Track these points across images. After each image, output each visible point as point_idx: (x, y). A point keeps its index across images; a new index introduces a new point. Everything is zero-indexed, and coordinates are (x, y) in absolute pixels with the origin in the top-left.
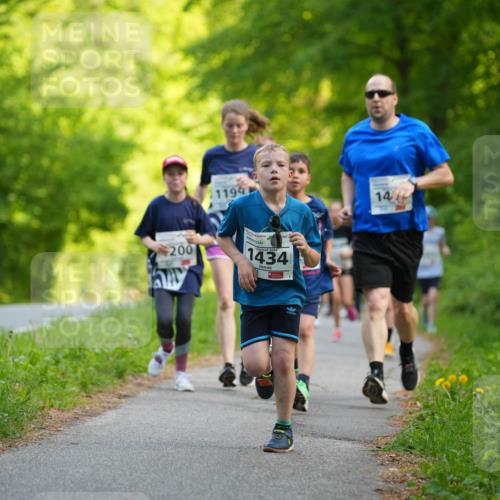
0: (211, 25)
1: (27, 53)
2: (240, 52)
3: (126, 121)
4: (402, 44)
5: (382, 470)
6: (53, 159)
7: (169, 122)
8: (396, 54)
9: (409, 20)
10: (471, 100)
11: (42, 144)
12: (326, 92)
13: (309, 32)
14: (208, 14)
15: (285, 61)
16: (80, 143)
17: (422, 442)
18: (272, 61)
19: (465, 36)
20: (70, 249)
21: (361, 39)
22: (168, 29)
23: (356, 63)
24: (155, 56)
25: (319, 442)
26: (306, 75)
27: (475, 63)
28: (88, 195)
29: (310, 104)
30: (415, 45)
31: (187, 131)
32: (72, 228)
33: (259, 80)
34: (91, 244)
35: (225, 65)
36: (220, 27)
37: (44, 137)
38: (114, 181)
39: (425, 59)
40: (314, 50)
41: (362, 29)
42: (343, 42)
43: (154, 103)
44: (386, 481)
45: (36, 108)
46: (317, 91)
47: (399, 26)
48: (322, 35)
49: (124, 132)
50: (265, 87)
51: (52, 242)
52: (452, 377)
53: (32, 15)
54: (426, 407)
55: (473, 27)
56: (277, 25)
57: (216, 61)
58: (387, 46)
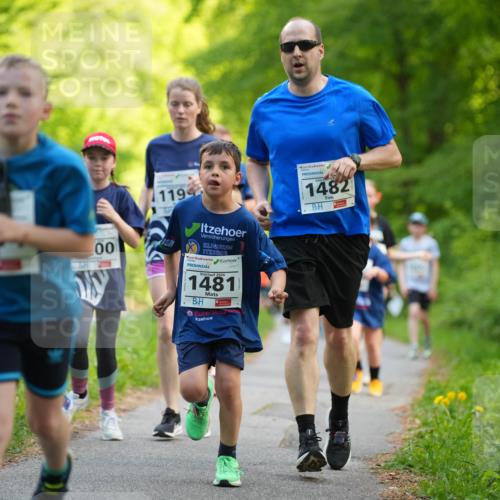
2: (240, 64)
4: (401, 58)
5: (382, 489)
8: (395, 68)
9: (408, 35)
10: (470, 116)
17: (422, 461)
19: (464, 51)
21: (362, 53)
22: (168, 40)
27: (473, 78)
30: (414, 59)
35: (225, 77)
39: (424, 74)
41: (362, 42)
47: (398, 39)
52: (451, 394)
53: (31, 25)
54: (425, 424)
55: (473, 43)
57: (215, 73)
58: (387, 60)
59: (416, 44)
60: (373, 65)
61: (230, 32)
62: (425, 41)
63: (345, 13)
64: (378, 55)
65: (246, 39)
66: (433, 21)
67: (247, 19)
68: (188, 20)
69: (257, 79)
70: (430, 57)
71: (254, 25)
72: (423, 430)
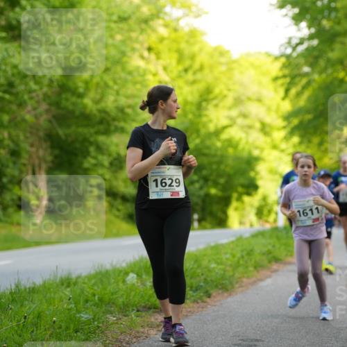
0: (293, 105)
1: (215, 121)
3: (257, 148)
6: (226, 166)
7: (275, 147)
11: (221, 159)
14: (291, 101)
16: (238, 159)
20: (234, 204)
24: (268, 120)
28: (242, 180)
31: (283, 151)
32: (235, 195)
33: (316, 128)
34: (243, 202)
36: (297, 106)
37: (222, 156)
38: (252, 174)
43: (268, 140)
45: (219, 144)
49: (256, 153)
51: (226, 201)
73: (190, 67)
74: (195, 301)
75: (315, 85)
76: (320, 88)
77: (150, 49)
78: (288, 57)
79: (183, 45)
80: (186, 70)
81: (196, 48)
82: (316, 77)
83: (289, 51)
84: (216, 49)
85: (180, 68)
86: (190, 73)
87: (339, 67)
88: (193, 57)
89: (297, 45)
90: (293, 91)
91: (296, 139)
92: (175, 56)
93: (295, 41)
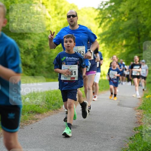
0: (103, 31)
2: (108, 35)
4: (139, 34)
5: (136, 113)
8: (137, 35)
9: (140, 29)
12: (124, 42)
13: (121, 31)
14: (102, 28)
15: (117, 37)
17: (144, 108)
18: (114, 37)
21: (131, 33)
23: (130, 37)
25: (125, 108)
26: (121, 39)
29: (121, 44)
30: (141, 34)
33: (112, 40)
35: (106, 38)
36: (105, 31)
39: (143, 36)
40: (122, 35)
42: (127, 33)
44: (137, 115)
46: (123, 42)
47: (138, 30)
48: (123, 32)
50: (113, 42)
52: (149, 96)
54: (144, 101)
56: (115, 30)
57: (104, 37)
58: (136, 34)
59: (141, 31)
60: (133, 35)
61: (107, 29)
62: (143, 30)
63: (128, 26)
64: (134, 33)
65: (110, 31)
66: (144, 27)
67: (110, 27)
68: (99, 27)
69: (112, 38)
70: (144, 33)
71: (111, 28)
72: (144, 102)
73: (60, 12)
74: (54, 110)
75: (112, 22)
76: (114, 23)
77: (43, 4)
78: (101, 10)
79: (57, 3)
80: (58, 14)
81: (63, 4)
82: (113, 19)
83: (102, 7)
84: (71, 5)
85: (56, 12)
86: (60, 15)
87: (122, 15)
88: (61, 8)
89: (106, 4)
90: (103, 24)
91: (103, 45)
92: (54, 7)
93: (104, 3)
